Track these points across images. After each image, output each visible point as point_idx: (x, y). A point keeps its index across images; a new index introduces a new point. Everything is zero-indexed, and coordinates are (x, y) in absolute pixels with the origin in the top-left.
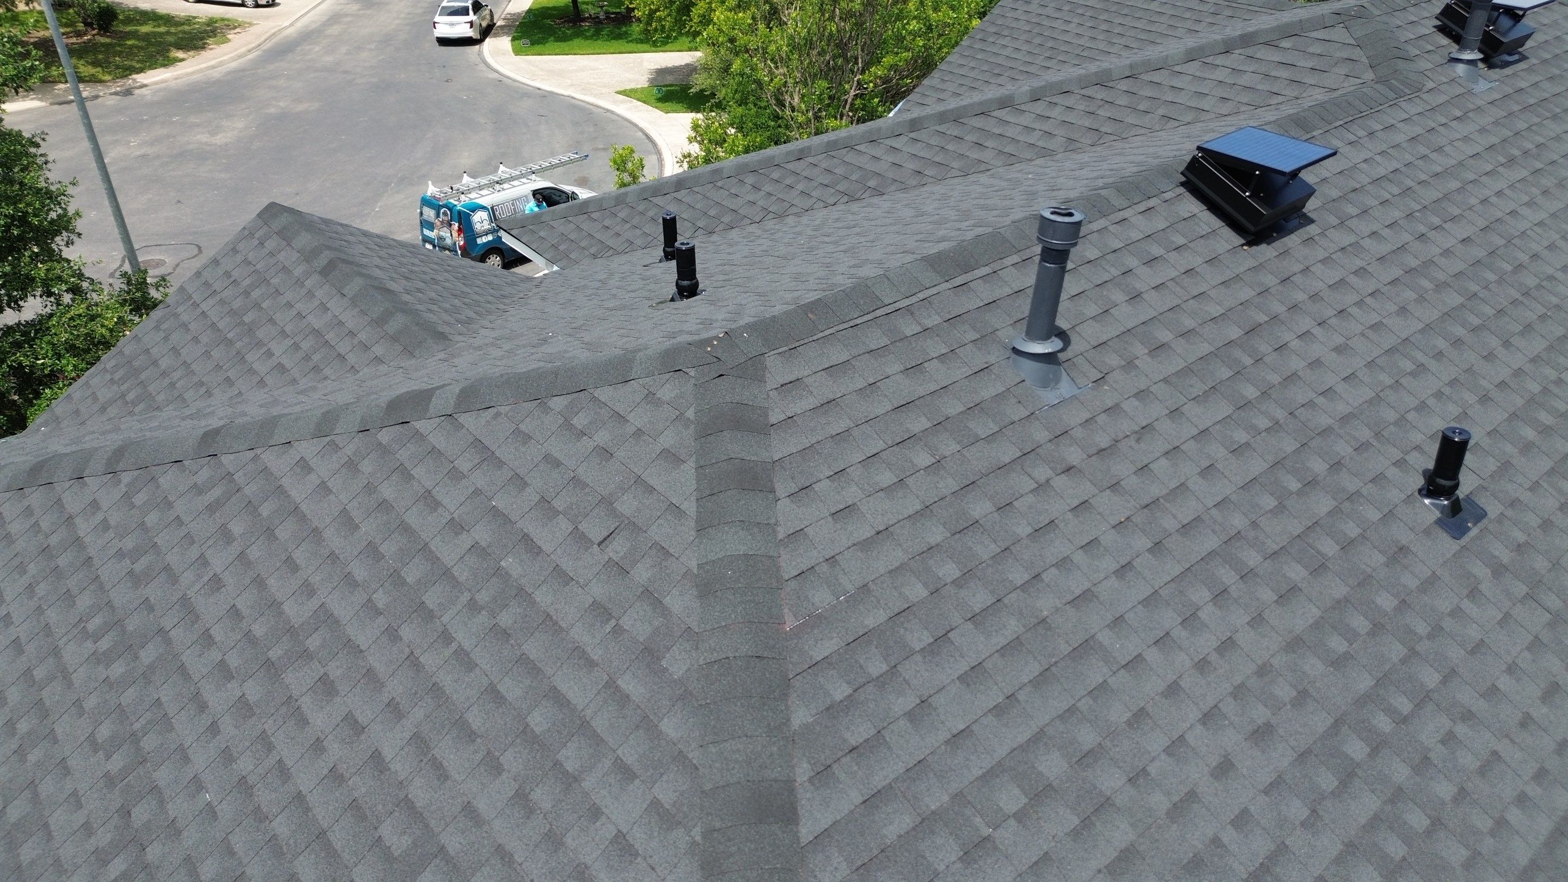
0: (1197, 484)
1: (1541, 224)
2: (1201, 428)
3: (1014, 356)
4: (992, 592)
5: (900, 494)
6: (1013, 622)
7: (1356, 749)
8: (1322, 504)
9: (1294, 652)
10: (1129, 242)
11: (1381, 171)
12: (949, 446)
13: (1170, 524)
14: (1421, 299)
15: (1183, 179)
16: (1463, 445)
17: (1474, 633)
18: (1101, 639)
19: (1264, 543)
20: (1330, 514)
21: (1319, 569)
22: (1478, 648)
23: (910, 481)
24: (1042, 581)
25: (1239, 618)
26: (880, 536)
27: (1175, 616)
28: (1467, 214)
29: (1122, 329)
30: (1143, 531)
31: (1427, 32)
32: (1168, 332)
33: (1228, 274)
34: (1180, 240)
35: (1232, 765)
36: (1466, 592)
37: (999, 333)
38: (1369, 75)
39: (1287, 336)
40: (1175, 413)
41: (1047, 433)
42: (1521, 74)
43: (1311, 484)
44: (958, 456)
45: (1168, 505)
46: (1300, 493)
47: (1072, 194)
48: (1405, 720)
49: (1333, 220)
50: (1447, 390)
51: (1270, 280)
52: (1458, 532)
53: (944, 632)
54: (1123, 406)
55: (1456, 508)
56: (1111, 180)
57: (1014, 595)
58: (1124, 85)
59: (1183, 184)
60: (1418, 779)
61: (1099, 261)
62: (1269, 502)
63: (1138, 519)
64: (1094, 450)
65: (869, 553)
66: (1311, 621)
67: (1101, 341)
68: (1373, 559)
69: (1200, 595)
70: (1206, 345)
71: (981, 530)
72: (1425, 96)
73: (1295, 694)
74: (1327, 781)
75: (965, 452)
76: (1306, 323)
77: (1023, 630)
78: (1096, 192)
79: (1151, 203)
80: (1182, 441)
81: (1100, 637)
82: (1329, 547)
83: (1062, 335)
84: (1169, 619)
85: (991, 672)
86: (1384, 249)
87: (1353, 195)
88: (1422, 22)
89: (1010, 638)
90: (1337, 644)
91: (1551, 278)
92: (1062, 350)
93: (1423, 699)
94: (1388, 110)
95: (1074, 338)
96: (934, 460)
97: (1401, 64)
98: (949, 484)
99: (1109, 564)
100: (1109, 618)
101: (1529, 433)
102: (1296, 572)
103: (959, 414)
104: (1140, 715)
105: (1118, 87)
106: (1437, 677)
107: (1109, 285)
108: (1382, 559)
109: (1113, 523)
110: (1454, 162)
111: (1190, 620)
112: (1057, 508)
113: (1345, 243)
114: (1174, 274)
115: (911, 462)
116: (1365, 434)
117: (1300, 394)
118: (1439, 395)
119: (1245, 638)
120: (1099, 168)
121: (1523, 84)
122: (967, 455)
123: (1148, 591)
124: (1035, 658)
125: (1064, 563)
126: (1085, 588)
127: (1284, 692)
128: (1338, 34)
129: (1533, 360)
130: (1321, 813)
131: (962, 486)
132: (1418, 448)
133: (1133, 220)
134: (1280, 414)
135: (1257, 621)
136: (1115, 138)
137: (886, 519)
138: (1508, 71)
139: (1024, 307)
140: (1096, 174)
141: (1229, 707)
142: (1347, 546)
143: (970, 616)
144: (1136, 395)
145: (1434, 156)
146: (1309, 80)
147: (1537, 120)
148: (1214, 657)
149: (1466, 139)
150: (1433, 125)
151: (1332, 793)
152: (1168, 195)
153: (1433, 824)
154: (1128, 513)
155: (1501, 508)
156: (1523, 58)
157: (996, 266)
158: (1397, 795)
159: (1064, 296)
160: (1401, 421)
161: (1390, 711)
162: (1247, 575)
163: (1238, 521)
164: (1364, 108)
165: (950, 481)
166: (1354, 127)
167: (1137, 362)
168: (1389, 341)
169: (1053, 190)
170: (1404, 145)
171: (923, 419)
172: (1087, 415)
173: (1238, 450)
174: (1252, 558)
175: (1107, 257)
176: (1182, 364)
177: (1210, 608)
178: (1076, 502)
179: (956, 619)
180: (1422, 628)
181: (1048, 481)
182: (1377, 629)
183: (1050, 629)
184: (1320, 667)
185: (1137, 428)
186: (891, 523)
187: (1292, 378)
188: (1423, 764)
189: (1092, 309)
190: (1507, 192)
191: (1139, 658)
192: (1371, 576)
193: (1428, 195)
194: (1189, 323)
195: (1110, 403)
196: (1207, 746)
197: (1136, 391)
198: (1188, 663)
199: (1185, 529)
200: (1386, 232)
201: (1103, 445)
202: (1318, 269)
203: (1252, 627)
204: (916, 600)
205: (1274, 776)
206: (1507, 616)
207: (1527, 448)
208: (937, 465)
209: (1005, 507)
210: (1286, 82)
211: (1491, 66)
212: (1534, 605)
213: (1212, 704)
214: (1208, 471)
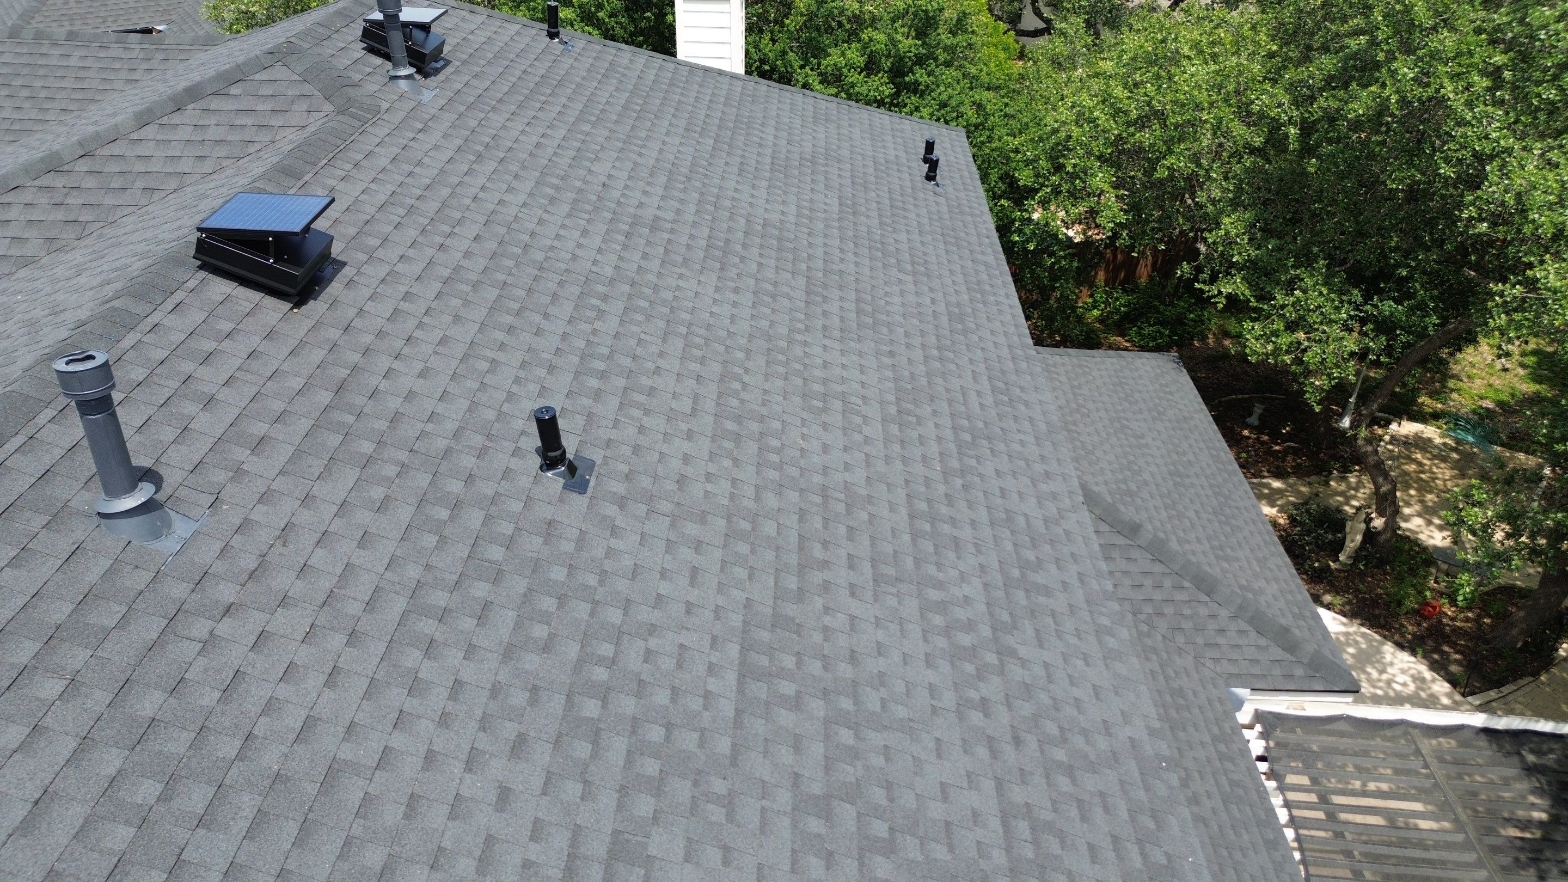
0: (361, 558)
1: (524, 205)
2: (339, 502)
3: (104, 521)
4: (208, 783)
5: (42, 744)
6: (246, 798)
7: (591, 708)
8: (474, 518)
9: (511, 659)
10: (173, 347)
11: (382, 198)
12: (76, 657)
13: (354, 608)
14: (467, 303)
15: (199, 263)
16: (553, 420)
17: (628, 562)
18: (343, 756)
19: (444, 580)
20: (484, 524)
21: (497, 577)
22: (635, 572)
23: (49, 721)
24: (257, 737)
25: (454, 657)
26: (41, 805)
27: (400, 690)
28: (466, 214)
29: (212, 440)
30: (332, 629)
31: (360, 55)
32: (261, 424)
33: (292, 343)
34: (227, 326)
35: (509, 789)
36: (608, 533)
37: (72, 504)
38: (328, 107)
39: (374, 381)
40: (307, 500)
41: (185, 585)
42: (452, 77)
43: (457, 506)
44: (93, 661)
45: (343, 592)
46: (452, 518)
47: (84, 314)
48: (614, 661)
49: (363, 257)
50: (522, 374)
51: (333, 334)
52: (582, 488)
53: (175, 858)
54: (252, 517)
55: (572, 469)
56: (118, 285)
57: (234, 771)
58: (82, 166)
59: (201, 268)
60: (643, 702)
61: (150, 379)
62: (431, 540)
63: (321, 621)
64: (244, 577)
65: (36, 832)
66: (512, 625)
67: (195, 462)
68: (532, 544)
69: (412, 658)
70: (303, 420)
71: (163, 725)
72: (385, 117)
73: (528, 694)
74: (583, 749)
75: (100, 653)
76: (384, 362)
77: (261, 798)
78: (107, 306)
79: (179, 296)
80: (327, 523)
81: (341, 755)
82: (496, 553)
83: (150, 475)
84: (396, 696)
85: (248, 863)
86: (417, 268)
87: (367, 227)
88: (351, 46)
89: (251, 816)
90: (540, 631)
91: (552, 248)
92: (158, 489)
93: (618, 636)
94: (361, 138)
95: (163, 471)
96: (66, 682)
97: (351, 92)
98: (99, 699)
99: (315, 680)
100: (341, 730)
101: (593, 383)
102: (481, 590)
103: (70, 616)
104: (413, 801)
105: (77, 168)
106: (620, 612)
107: (175, 400)
108: (540, 540)
109: (300, 638)
110: (436, 172)
111: (415, 686)
112: (235, 655)
113: (382, 274)
114: (238, 362)
115: (37, 699)
116: (478, 440)
117: (409, 430)
118: (517, 380)
119: (468, 673)
120: (99, 270)
121: (458, 86)
122: (104, 655)
123: (365, 683)
124: (287, 818)
125: (270, 707)
126: (304, 716)
127: (519, 698)
128: (279, 72)
129: (570, 322)
130: (590, 779)
131: (116, 691)
132: (523, 433)
133: (165, 322)
134: (403, 456)
135: (470, 651)
136: (102, 224)
137: (38, 782)
138: (441, 76)
139: (87, 462)
140: (98, 280)
141: (483, 742)
142: (509, 543)
143: (195, 823)
144: (260, 501)
145: (417, 170)
146: (276, 121)
147: (482, 115)
148: (450, 706)
149: (436, 147)
150: (405, 142)
151: (591, 757)
152: (192, 284)
153: (667, 730)
154: (310, 621)
155: (602, 452)
156: (448, 63)
157: (30, 430)
158: (635, 724)
159: (127, 432)
160: (501, 416)
161: (601, 661)
162: (443, 616)
163: (413, 572)
164: (339, 142)
165: (98, 694)
166: (339, 163)
167: (244, 467)
168: (459, 350)
169: (56, 313)
170: (389, 167)
171: (28, 643)
172: (218, 546)
173: (382, 507)
174: (440, 598)
175: (158, 371)
176: (291, 449)
177: (427, 664)
178: (253, 638)
179: (181, 835)
180: (592, 580)
181: (211, 633)
182: (562, 600)
183: (288, 779)
184: (536, 658)
185: (277, 533)
186: (47, 782)
187: (396, 418)
188: (641, 688)
189: (169, 434)
190: (488, 185)
191: (387, 750)
192: (538, 559)
193: (431, 207)
194: (278, 406)
195: (237, 521)
196: (482, 787)
197: (258, 496)
198: (431, 726)
199: (370, 605)
200: (411, 253)
201: (252, 567)
202: (369, 307)
203: (469, 659)
204: (123, 847)
205: (544, 775)
206: (643, 535)
207: (597, 395)
208: (73, 684)
209: (178, 687)
210: (254, 129)
211: (426, 76)
212: (655, 516)
213: (468, 748)
214: (365, 540)
